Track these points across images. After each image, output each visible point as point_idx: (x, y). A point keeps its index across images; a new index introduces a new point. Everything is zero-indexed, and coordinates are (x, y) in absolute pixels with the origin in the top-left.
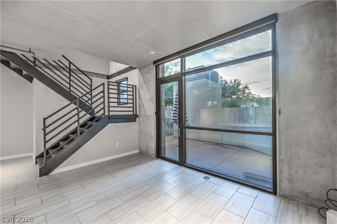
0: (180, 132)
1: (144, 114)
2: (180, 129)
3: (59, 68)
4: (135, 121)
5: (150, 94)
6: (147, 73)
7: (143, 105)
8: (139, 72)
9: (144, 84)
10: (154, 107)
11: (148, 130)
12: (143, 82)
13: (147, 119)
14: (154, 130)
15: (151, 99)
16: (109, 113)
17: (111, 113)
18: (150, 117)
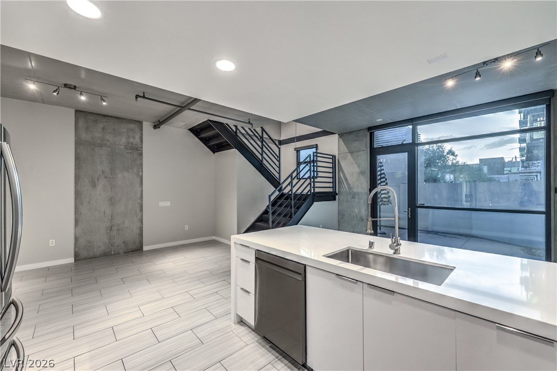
0: (410, 213)
1: (348, 190)
2: (410, 209)
3: (247, 137)
4: (335, 199)
5: (359, 166)
6: (354, 140)
7: (346, 180)
8: (338, 139)
9: (349, 154)
10: (367, 182)
11: (356, 211)
12: (347, 151)
13: (353, 197)
14: (365, 210)
15: (362, 173)
16: (314, 190)
17: (317, 190)
18: (359, 195)
